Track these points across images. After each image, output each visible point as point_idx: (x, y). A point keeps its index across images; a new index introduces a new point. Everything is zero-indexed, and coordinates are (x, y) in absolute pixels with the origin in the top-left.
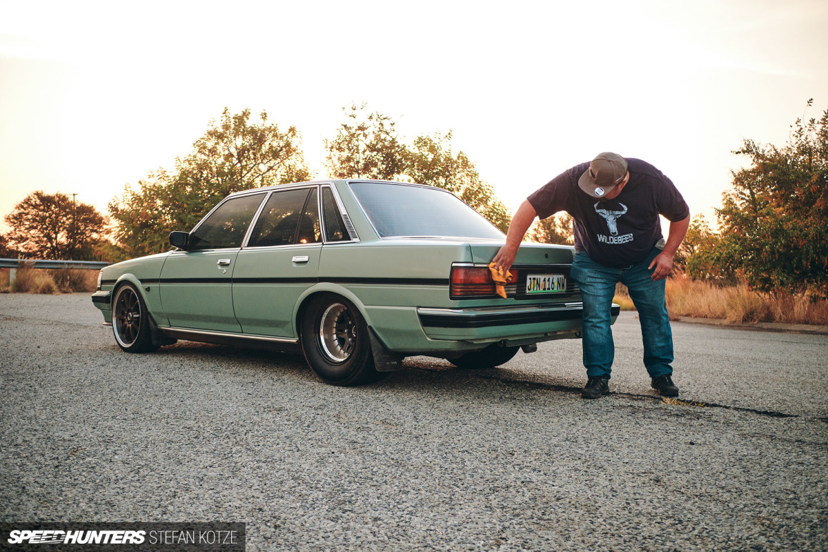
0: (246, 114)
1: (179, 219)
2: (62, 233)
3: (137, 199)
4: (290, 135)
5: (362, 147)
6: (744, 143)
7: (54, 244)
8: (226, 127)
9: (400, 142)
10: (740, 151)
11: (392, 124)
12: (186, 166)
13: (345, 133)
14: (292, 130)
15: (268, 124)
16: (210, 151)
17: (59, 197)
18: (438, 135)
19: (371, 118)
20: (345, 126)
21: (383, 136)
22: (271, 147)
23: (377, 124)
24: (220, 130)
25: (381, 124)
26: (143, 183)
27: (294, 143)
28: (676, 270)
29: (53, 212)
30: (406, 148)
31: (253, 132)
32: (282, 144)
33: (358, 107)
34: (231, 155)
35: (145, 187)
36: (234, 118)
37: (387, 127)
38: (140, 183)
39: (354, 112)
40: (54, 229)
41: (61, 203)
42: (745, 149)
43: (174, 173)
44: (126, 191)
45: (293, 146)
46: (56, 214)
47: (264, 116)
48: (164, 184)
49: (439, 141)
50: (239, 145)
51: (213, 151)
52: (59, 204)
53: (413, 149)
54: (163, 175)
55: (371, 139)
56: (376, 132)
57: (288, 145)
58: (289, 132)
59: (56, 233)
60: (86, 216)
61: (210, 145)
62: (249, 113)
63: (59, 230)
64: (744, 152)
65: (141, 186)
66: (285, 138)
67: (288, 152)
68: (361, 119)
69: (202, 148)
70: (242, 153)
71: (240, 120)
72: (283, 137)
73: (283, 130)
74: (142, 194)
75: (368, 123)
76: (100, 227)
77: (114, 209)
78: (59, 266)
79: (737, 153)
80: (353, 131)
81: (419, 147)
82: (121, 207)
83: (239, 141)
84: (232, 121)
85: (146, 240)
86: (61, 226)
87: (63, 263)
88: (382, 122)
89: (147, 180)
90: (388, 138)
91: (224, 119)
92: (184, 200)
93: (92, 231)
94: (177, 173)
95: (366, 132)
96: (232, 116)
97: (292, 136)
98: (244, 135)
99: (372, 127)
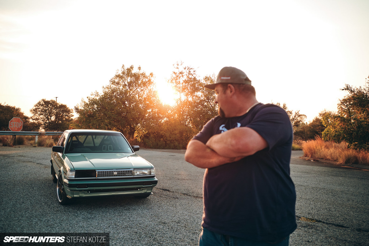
0: (132, 67)
1: (105, 113)
2: (53, 117)
3: (86, 105)
4: (150, 76)
5: (181, 82)
6: (345, 85)
7: (50, 121)
8: (123, 73)
9: (198, 79)
10: (344, 89)
11: (194, 71)
12: (107, 90)
13: (174, 76)
14: (151, 74)
15: (141, 72)
16: (116, 83)
17: (52, 101)
18: (214, 76)
19: (185, 69)
20: (174, 73)
21: (190, 76)
22: (142, 81)
23: (188, 71)
24: (121, 75)
25: (190, 71)
26: (89, 98)
27: (152, 79)
28: (317, 138)
29: (49, 107)
30: (200, 81)
31: (135, 75)
32: (147, 80)
33: (180, 64)
34: (126, 85)
35: (90, 99)
36: (127, 70)
37: (192, 72)
38: (88, 98)
39: (178, 66)
40: (50, 115)
41: (53, 104)
42: (346, 88)
43: (101, 93)
44: (82, 102)
45: (152, 81)
46: (50, 108)
47: (140, 68)
48: (98, 98)
49: (214, 78)
50: (129, 81)
51: (118, 83)
52: (52, 104)
53: (203, 81)
54: (97, 94)
55: (185, 78)
56: (187, 74)
57: (150, 80)
58: (150, 75)
59: (51, 117)
60: (64, 109)
61: (116, 80)
62: (133, 67)
63: (52, 115)
64: (346, 89)
65: (88, 99)
66: (148, 78)
67: (149, 84)
68: (181, 69)
69: (113, 82)
70: (130, 84)
71: (129, 70)
72: (147, 77)
73: (147, 74)
74: (88, 103)
75: (184, 71)
76: (69, 114)
77: (77, 109)
78: (55, 134)
79: (343, 90)
80: (177, 74)
81: (206, 81)
82: (80, 108)
83: (129, 79)
84: (126, 71)
85: (90, 123)
86: (53, 113)
87: (57, 133)
88: (190, 70)
89: (91, 97)
90: (193, 77)
91: (123, 70)
92: (106, 105)
93: (66, 115)
94: (103, 94)
95: (183, 74)
96: (126, 68)
97: (151, 77)
98: (131, 77)
99: (186, 72)
